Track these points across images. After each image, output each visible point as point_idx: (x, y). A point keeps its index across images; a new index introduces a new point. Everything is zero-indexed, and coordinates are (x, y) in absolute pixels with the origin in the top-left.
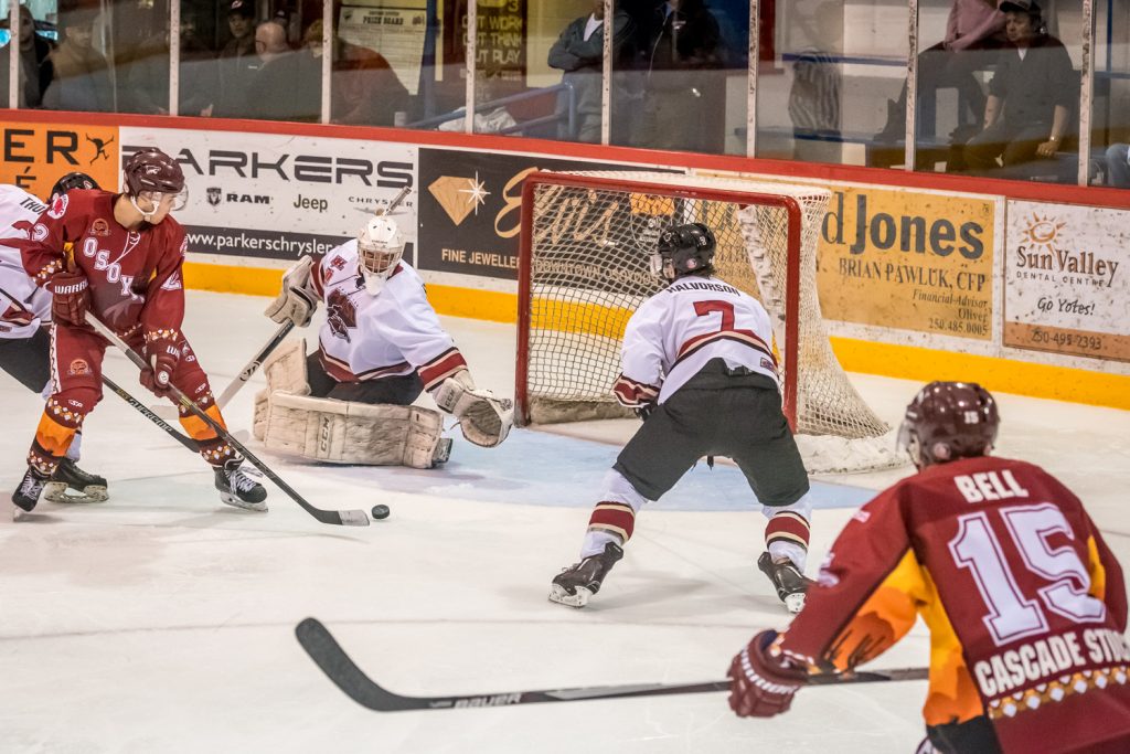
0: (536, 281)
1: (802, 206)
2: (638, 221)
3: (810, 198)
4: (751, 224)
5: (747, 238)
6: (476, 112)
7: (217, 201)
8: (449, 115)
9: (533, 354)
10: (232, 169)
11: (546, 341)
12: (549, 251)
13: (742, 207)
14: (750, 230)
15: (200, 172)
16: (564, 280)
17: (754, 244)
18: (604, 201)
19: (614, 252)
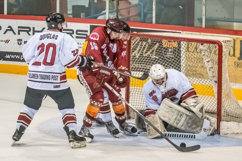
0: (132, 70)
1: (223, 44)
2: (167, 49)
3: (226, 41)
4: (205, 50)
5: (204, 55)
6: (109, 13)
7: (21, 44)
8: (100, 14)
9: (131, 95)
10: (26, 32)
11: (135, 90)
12: (136, 60)
13: (202, 44)
14: (205, 52)
15: (15, 34)
16: (141, 70)
17: (206, 57)
18: (155, 43)
19: (158, 60)
